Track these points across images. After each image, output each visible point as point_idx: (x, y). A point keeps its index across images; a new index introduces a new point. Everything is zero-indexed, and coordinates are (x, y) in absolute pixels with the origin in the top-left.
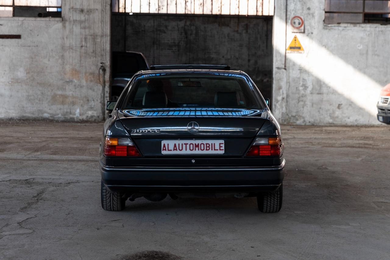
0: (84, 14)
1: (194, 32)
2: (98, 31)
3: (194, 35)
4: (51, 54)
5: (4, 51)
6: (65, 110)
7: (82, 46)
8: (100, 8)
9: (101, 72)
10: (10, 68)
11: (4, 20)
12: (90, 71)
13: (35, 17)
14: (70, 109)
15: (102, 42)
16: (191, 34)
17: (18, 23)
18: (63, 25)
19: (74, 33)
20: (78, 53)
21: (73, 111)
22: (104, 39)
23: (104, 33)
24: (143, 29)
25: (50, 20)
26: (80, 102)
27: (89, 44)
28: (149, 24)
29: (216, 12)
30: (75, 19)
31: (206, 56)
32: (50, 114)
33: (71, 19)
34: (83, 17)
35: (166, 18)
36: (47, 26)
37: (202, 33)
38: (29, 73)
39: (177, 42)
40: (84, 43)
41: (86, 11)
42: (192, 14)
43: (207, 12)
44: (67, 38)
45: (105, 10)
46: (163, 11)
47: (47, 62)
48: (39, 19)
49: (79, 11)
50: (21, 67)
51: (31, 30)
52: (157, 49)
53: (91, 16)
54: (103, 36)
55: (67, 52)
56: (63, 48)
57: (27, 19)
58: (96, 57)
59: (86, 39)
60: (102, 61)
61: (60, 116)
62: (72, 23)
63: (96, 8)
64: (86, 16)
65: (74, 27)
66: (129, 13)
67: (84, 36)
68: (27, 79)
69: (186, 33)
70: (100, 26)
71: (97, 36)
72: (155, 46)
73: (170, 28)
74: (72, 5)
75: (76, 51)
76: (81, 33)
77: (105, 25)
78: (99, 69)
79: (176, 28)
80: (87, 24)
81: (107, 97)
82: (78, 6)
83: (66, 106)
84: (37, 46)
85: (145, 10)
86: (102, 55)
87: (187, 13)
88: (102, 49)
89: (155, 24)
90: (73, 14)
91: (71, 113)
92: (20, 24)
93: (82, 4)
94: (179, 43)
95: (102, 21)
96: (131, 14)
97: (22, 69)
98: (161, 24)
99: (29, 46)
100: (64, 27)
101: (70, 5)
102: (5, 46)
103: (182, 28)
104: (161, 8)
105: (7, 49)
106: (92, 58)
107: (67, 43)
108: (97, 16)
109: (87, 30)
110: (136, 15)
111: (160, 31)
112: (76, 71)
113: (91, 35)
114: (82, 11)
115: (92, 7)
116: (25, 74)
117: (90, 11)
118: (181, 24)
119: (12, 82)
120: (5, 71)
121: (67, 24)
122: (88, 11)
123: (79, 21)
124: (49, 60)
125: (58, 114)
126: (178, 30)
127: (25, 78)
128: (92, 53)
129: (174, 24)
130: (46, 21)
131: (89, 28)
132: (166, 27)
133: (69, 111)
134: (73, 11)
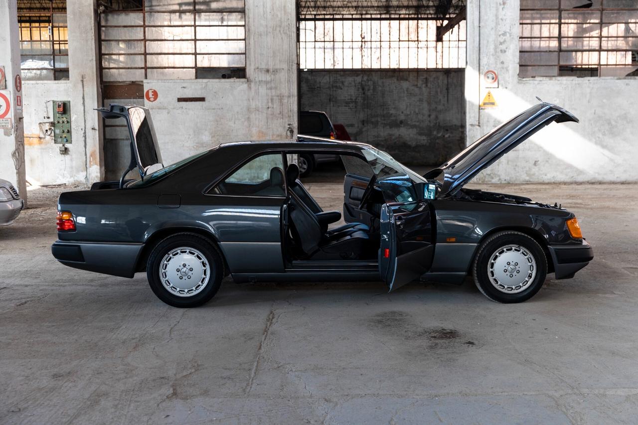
0: (270, 74)
1: (372, 87)
2: (285, 92)
3: (371, 91)
4: (236, 116)
5: (188, 114)
6: (253, 175)
7: (268, 108)
8: (286, 67)
9: (289, 133)
10: (194, 132)
11: (187, 82)
12: (278, 133)
13: (219, 78)
14: (258, 174)
15: (289, 102)
16: (369, 90)
17: (202, 85)
18: (248, 86)
19: (260, 94)
20: (265, 115)
21: (260, 175)
22: (291, 99)
23: (291, 93)
24: (318, 86)
25: (235, 82)
26: (268, 166)
27: (276, 105)
28: (325, 80)
29: (394, 66)
30: (260, 79)
31: (385, 112)
32: (237, 179)
33: (257, 79)
34: (268, 77)
35: (342, 73)
36: (232, 87)
37: (380, 88)
38: (214, 136)
39: (354, 98)
40: (270, 104)
41: (271, 70)
42: (369, 69)
43: (385, 66)
44: (252, 99)
45: (292, 69)
46: (339, 66)
47: (233, 125)
48: (223, 80)
49: (265, 71)
50: (206, 130)
51: (215, 92)
52: (333, 106)
53: (277, 76)
54: (290, 97)
55: (253, 114)
56: (249, 109)
57: (211, 80)
58: (283, 118)
59: (272, 100)
60: (289, 123)
61: (247, 181)
62: (258, 83)
63: (282, 68)
64: (272, 76)
65: (260, 88)
66: (303, 69)
67: (270, 97)
68: (212, 143)
69: (363, 89)
70: (287, 87)
71: (283, 96)
72: (332, 103)
73: (346, 84)
74: (257, 66)
75: (262, 112)
76: (267, 95)
77: (291, 85)
78: (286, 130)
79: (353, 83)
80: (273, 85)
81: (295, 159)
82: (264, 66)
83: (253, 171)
84: (222, 108)
85: (320, 66)
86: (289, 117)
87: (363, 67)
88: (289, 110)
89: (331, 80)
90: (258, 74)
91: (258, 178)
92: (203, 86)
93: (267, 64)
94: (356, 99)
95: (289, 81)
96: (306, 70)
97: (207, 133)
98: (337, 80)
99: (214, 109)
100: (250, 88)
101: (255, 65)
102: (189, 109)
103: (359, 83)
104: (337, 63)
105: (191, 112)
106: (279, 119)
107: (253, 105)
108: (283, 76)
109: (273, 91)
110: (311, 71)
111: (336, 87)
112: (262, 133)
113: (278, 96)
114: (268, 71)
115: (278, 67)
116: (210, 138)
117: (275, 71)
118: (359, 79)
119: (197, 146)
120: (190, 135)
121: (253, 85)
122: (273, 71)
123: (265, 81)
124: (235, 123)
125: (245, 179)
126: (355, 86)
127: (210, 142)
128: (279, 114)
129: (349, 79)
130: (230, 82)
131: (276, 88)
132: (343, 83)
133: (256, 175)
134: (258, 71)
